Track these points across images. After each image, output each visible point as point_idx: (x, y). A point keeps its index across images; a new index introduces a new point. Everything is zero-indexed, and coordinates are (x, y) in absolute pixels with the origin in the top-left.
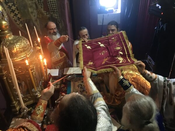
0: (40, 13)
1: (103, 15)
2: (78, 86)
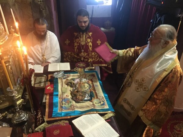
2: (67, 84)
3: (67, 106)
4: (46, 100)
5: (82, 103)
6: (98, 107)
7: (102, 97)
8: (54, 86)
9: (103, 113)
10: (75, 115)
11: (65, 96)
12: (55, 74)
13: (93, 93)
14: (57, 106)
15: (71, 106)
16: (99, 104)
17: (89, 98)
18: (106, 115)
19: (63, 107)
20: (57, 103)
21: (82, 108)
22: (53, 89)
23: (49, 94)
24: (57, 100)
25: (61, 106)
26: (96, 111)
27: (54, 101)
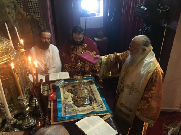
0: (19, 14)
1: (86, 19)
2: (69, 91)
3: (70, 110)
4: (50, 106)
5: (82, 108)
6: (97, 110)
7: (101, 100)
8: (57, 94)
9: (102, 114)
10: (77, 118)
11: (67, 101)
12: (56, 83)
13: (92, 98)
14: (61, 111)
15: (73, 110)
16: (98, 107)
17: (89, 102)
18: (105, 117)
19: (67, 112)
20: (61, 108)
21: (83, 111)
22: (56, 96)
23: (53, 101)
24: (61, 105)
25: (64, 110)
26: (96, 114)
27: (58, 107)
